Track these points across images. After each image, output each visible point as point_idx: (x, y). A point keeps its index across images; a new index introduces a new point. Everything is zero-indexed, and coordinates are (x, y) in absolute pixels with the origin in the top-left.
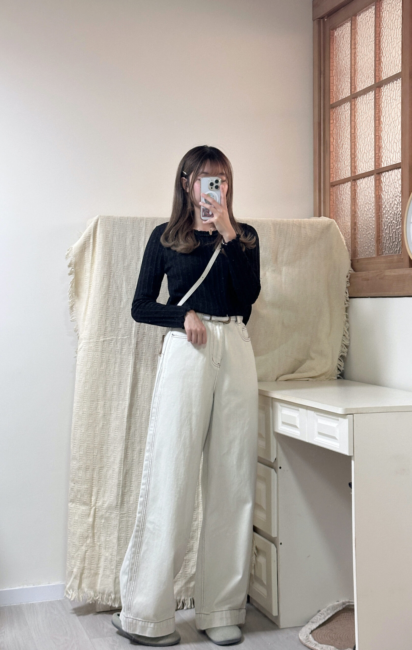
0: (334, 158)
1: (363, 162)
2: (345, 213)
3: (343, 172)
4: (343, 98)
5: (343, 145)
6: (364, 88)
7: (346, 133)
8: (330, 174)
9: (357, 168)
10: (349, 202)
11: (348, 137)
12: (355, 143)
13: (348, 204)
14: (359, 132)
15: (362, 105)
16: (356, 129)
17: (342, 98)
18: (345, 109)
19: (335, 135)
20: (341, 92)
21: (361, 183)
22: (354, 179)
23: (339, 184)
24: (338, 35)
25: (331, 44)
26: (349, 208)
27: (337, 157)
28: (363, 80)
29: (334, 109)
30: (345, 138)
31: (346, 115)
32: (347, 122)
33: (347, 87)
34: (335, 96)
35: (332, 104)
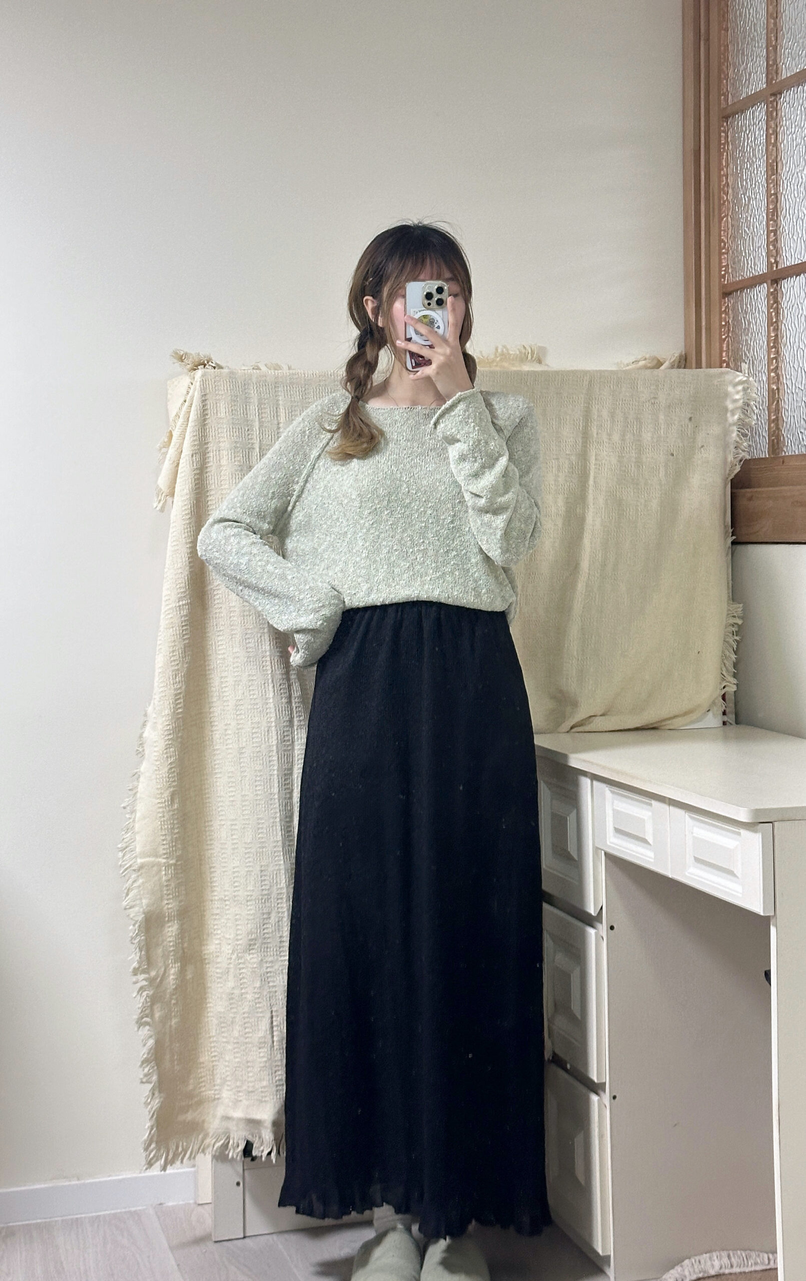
0: (730, 230)
1: (795, 238)
2: (755, 353)
3: (750, 263)
4: (750, 94)
5: (749, 201)
6: (798, 71)
7: (757, 173)
8: (720, 267)
9: (781, 252)
10: (763, 328)
11: (760, 181)
12: (777, 197)
13: (761, 333)
14: (785, 171)
15: (792, 109)
16: (779, 165)
17: (747, 93)
18: (753, 118)
19: (732, 179)
20: (745, 81)
21: (792, 287)
22: (774, 278)
23: (742, 289)
26: (764, 343)
27: (737, 227)
28: (796, 50)
29: (730, 120)
30: (754, 186)
31: (757, 133)
32: (759, 147)
33: (759, 68)
34: (731, 89)
35: (725, 109)
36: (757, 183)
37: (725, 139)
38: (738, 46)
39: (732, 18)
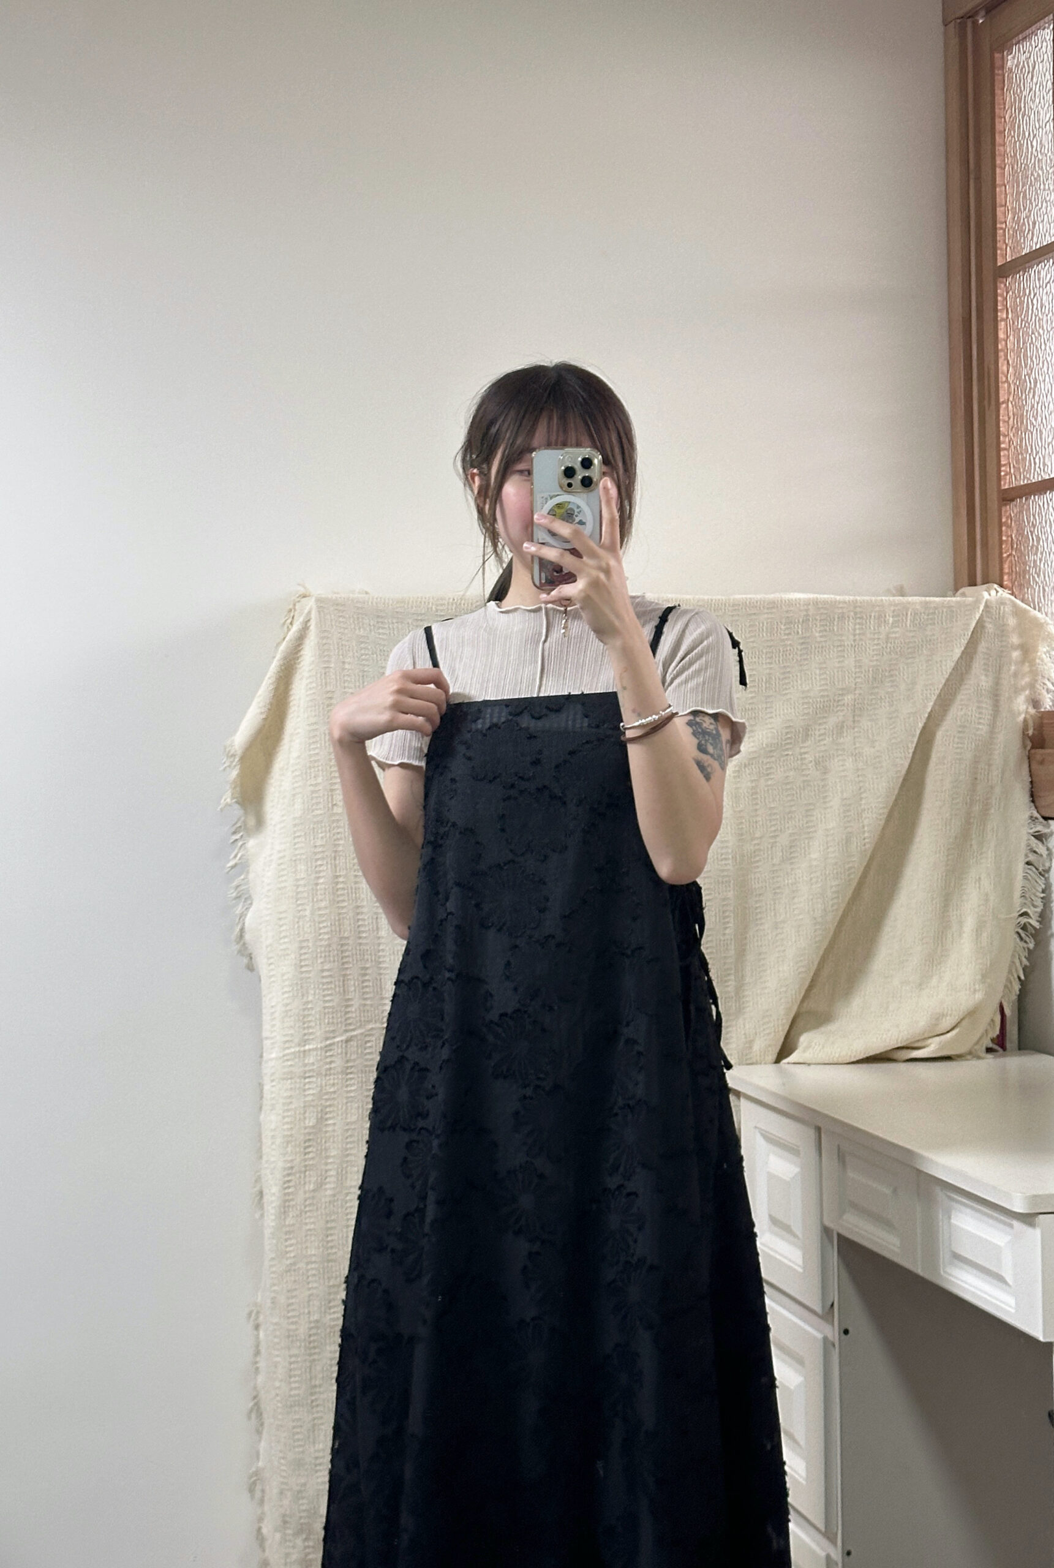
0: (1012, 419)
2: (1047, 578)
3: (1037, 460)
4: (1034, 249)
5: (1035, 383)
7: (1045, 349)
8: (999, 465)
11: (1049, 359)
17: (1031, 247)
18: (1039, 279)
19: (1012, 355)
20: (1029, 230)
23: (1028, 495)
24: (1016, 66)
25: (996, 91)
27: (1019, 416)
29: (1009, 280)
30: (1041, 364)
31: (1044, 298)
32: (1047, 316)
33: (1046, 216)
34: (1011, 241)
35: (1003, 265)
36: (1045, 362)
37: (1003, 305)
38: (1018, 186)
39: (1010, 152)
